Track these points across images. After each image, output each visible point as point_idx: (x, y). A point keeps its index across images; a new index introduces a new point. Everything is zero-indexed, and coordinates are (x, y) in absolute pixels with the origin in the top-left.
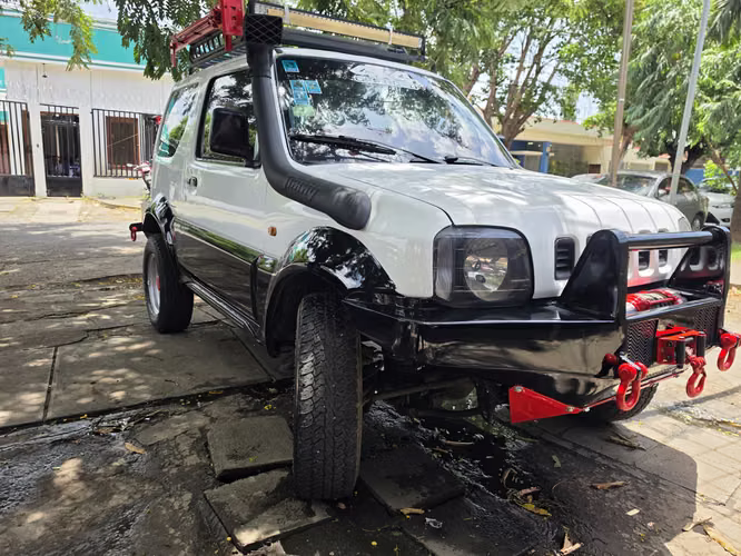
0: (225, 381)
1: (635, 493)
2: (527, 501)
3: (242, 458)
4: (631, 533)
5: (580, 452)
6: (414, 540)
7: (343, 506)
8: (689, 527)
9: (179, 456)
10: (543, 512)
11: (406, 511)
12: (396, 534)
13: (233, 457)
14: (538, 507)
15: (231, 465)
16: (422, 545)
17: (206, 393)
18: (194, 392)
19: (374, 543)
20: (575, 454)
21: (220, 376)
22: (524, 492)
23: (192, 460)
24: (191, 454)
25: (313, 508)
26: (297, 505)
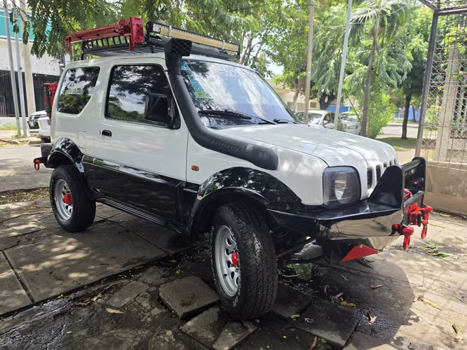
0: (140, 259)
1: (385, 287)
2: (341, 300)
3: (190, 304)
4: (394, 307)
5: (352, 271)
6: (304, 331)
7: (258, 321)
8: (416, 300)
9: (146, 311)
10: (351, 304)
11: (293, 317)
12: (293, 330)
13: (184, 304)
14: (348, 302)
15: (186, 310)
16: (310, 333)
17: (134, 268)
18: (125, 269)
19: (285, 337)
20: (350, 273)
21: (135, 257)
22: (338, 296)
23: (156, 311)
24: (153, 308)
25: (245, 324)
26: (236, 325)
